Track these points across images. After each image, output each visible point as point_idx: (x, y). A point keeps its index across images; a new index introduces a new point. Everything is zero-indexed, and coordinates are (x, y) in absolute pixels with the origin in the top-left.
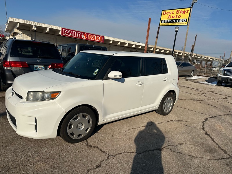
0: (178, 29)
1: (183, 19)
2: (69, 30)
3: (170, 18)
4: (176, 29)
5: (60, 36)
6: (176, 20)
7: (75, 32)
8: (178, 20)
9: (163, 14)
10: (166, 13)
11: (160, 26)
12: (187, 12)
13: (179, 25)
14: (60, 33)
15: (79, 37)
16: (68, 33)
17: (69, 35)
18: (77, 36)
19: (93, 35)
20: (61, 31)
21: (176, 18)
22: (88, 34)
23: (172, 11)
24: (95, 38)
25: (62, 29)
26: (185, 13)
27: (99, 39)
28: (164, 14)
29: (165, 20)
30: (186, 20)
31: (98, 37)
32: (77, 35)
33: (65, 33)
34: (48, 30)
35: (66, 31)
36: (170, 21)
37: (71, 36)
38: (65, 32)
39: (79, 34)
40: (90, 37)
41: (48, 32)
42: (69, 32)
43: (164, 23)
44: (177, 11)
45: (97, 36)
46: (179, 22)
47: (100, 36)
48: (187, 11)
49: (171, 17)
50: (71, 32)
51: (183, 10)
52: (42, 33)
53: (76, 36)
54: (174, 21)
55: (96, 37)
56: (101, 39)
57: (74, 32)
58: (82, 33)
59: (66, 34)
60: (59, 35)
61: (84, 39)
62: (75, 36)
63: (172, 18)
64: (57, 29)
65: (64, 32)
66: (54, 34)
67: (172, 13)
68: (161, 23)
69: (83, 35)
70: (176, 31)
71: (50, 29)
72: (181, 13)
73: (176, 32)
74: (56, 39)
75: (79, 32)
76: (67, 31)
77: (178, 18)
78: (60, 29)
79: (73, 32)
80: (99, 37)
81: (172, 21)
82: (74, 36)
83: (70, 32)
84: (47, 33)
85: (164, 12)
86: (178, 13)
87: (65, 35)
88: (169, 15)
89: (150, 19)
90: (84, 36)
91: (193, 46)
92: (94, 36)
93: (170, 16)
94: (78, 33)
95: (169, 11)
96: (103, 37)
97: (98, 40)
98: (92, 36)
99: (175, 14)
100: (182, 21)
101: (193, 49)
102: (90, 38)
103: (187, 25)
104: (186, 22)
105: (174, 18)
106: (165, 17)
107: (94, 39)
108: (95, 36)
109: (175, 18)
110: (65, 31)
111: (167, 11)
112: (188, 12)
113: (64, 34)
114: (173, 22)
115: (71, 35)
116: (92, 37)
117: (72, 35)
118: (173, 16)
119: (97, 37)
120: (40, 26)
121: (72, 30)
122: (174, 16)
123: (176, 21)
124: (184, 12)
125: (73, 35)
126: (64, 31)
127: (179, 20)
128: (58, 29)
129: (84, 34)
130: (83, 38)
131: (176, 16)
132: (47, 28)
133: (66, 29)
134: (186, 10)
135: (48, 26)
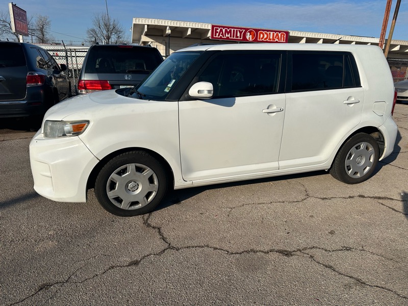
2: (224, 27)
5: (210, 39)
7: (234, 31)
14: (209, 35)
15: (240, 37)
16: (222, 34)
17: (223, 36)
19: (268, 31)
20: (210, 32)
22: (257, 31)
24: (271, 37)
25: (213, 27)
27: (278, 38)
31: (277, 35)
32: (239, 35)
33: (217, 34)
34: (189, 32)
35: (218, 31)
37: (228, 37)
38: (217, 32)
39: (241, 33)
40: (262, 36)
41: (189, 35)
42: (224, 30)
45: (276, 31)
47: (280, 32)
50: (228, 30)
52: (181, 37)
53: (237, 37)
55: (273, 34)
56: (284, 38)
57: (232, 30)
58: (246, 30)
59: (219, 35)
60: (208, 39)
61: (251, 40)
62: (233, 37)
64: (203, 28)
65: (216, 32)
66: (199, 37)
69: (249, 34)
71: (194, 30)
75: (241, 29)
76: (221, 30)
78: (210, 27)
79: (230, 31)
80: (280, 35)
82: (232, 38)
83: (226, 30)
84: (189, 37)
87: (217, 37)
90: (251, 36)
92: (270, 34)
94: (239, 31)
96: (287, 33)
97: (277, 40)
98: (266, 33)
102: (262, 38)
107: (270, 39)
108: (272, 33)
110: (218, 29)
113: (216, 35)
115: (227, 35)
116: (265, 36)
117: (229, 36)
119: (275, 34)
120: (178, 26)
121: (228, 28)
125: (231, 36)
126: (216, 29)
128: (206, 28)
129: (250, 32)
130: (248, 38)
132: (188, 28)
133: (220, 27)
135: (190, 25)
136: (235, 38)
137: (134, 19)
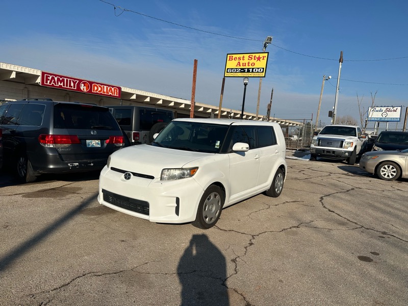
0: (247, 82)
1: (258, 68)
2: (56, 76)
3: (240, 66)
4: (245, 81)
5: (40, 86)
6: (248, 69)
7: (67, 80)
8: (251, 70)
9: (229, 60)
10: (233, 58)
11: (225, 77)
12: (263, 59)
13: (252, 76)
14: (39, 80)
15: (74, 87)
16: (54, 82)
17: (55, 84)
18: (72, 87)
19: (102, 84)
21: (248, 65)
22: (91, 83)
23: (242, 55)
24: (105, 91)
25: (43, 74)
26: (261, 59)
27: (112, 92)
28: (231, 59)
29: (232, 69)
30: (262, 70)
31: (111, 89)
32: (72, 84)
33: (49, 81)
34: (13, 76)
35: (50, 78)
36: (240, 70)
37: (60, 86)
38: (49, 80)
39: (74, 83)
40: (96, 88)
41: (13, 78)
42: (56, 79)
43: (232, 72)
44: (249, 57)
45: (109, 86)
46: (252, 72)
47: (113, 87)
48: (263, 57)
49: (241, 64)
50: (61, 79)
51: (257, 55)
53: (70, 86)
54: (246, 70)
55: (107, 88)
56: (117, 91)
57: (65, 79)
58: (80, 81)
59: (50, 83)
60: (37, 85)
61: (85, 91)
62: (67, 86)
63: (243, 66)
64: (31, 73)
65: (47, 80)
66: (23, 82)
67: (242, 58)
68: (227, 72)
69: (83, 85)
70: (244, 84)
71: (18, 73)
72: (254, 59)
73: (246, 85)
74: (28, 91)
75: (75, 79)
76: (53, 78)
77: (251, 67)
78: (39, 73)
79: (63, 80)
80: (113, 89)
81: (243, 70)
82: (65, 87)
83: (58, 79)
84: (13, 80)
85: (230, 57)
86: (250, 59)
87: (48, 84)
88: (237, 61)
89: (196, 61)
90: (85, 87)
91: (270, 106)
92: (104, 87)
93: (239, 62)
94: (73, 81)
95: (238, 56)
96: (120, 89)
97: (111, 94)
98: (100, 86)
99: (246, 61)
100: (257, 71)
101: (269, 110)
102: (96, 91)
103: (264, 77)
104: (263, 72)
105: (245, 66)
106: (231, 64)
107: (104, 92)
108: (105, 87)
109: (247, 67)
110: (49, 77)
111: (234, 56)
112: (265, 58)
113: (47, 82)
114: (244, 72)
115: (59, 84)
116: (100, 89)
117: (62, 84)
118: (243, 64)
119: (109, 88)
121: (61, 77)
122: (245, 64)
123: (248, 71)
124: (259, 59)
125: (64, 85)
126: (47, 77)
127: (253, 69)
128: (35, 73)
129: (84, 83)
130: (82, 89)
131: (249, 63)
132: (12, 71)
133: (51, 74)
134: (261, 55)
135: (15, 69)
136: (68, 87)
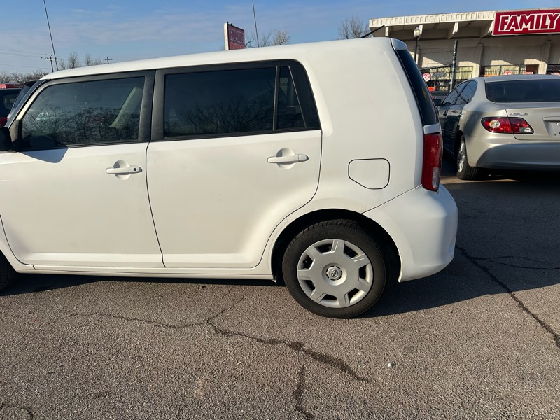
2: (519, 13)
14: (492, 28)
16: (516, 25)
18: (547, 27)
20: (493, 23)
25: (498, 15)
32: (548, 22)
33: (506, 26)
34: (456, 30)
35: (508, 21)
37: (526, 30)
38: (506, 23)
41: (456, 33)
42: (519, 19)
50: (528, 17)
52: (446, 38)
53: (544, 26)
59: (508, 28)
60: (489, 36)
62: (537, 27)
64: (481, 19)
66: (477, 35)
71: (464, 26)
74: (484, 48)
78: (492, 16)
83: (523, 19)
84: (456, 37)
94: (550, 16)
110: (507, 18)
113: (502, 28)
115: (524, 26)
117: (529, 26)
120: (437, 21)
121: (528, 13)
125: (532, 27)
126: (504, 19)
128: (486, 18)
132: (454, 23)
133: (511, 14)
135: (457, 18)
136: (540, 29)
137: (371, 21)
